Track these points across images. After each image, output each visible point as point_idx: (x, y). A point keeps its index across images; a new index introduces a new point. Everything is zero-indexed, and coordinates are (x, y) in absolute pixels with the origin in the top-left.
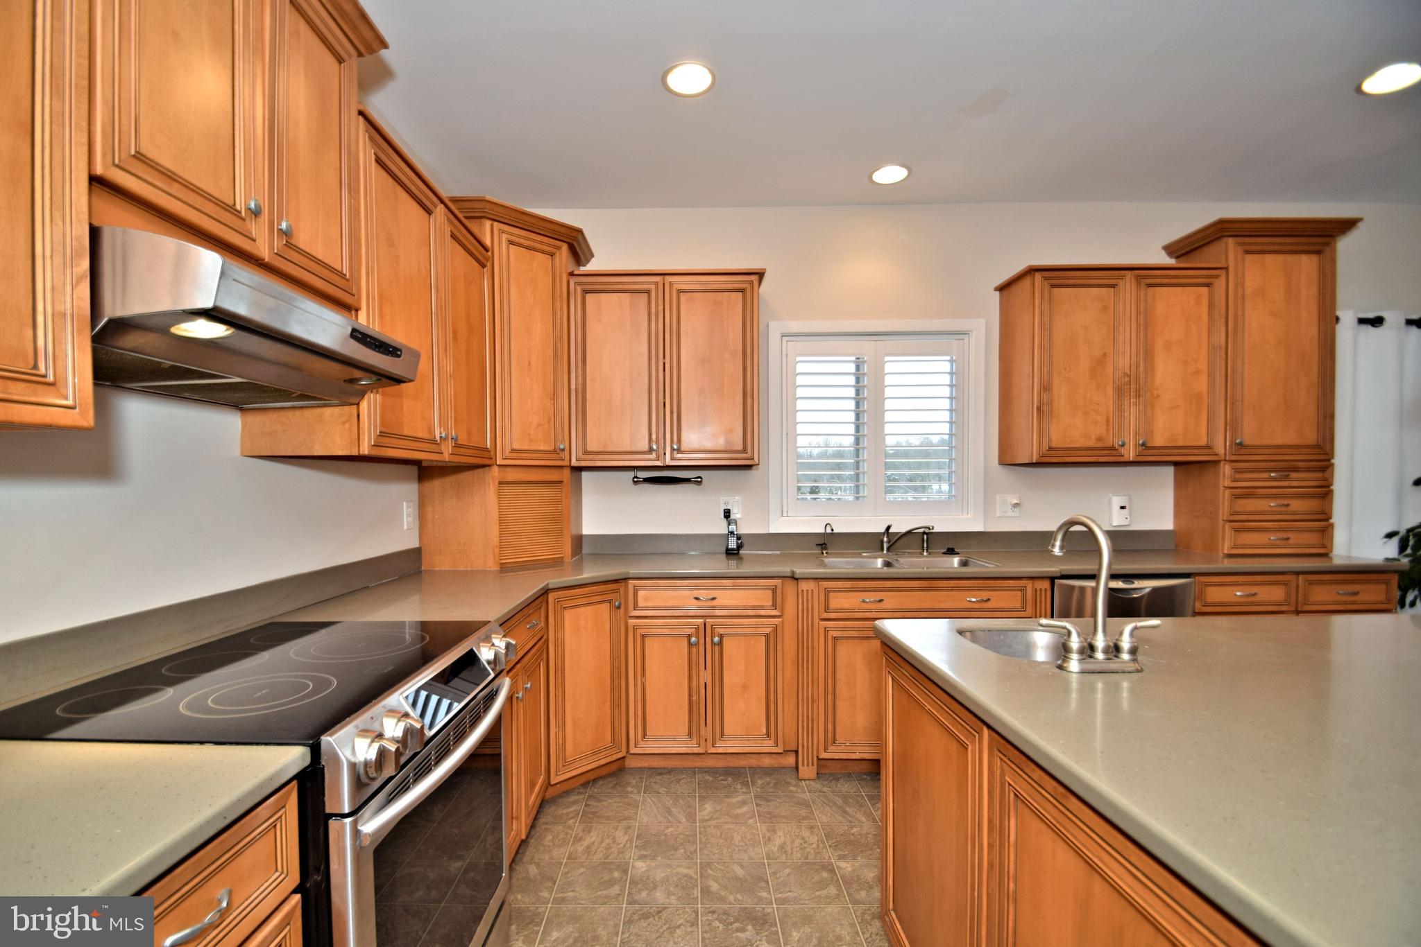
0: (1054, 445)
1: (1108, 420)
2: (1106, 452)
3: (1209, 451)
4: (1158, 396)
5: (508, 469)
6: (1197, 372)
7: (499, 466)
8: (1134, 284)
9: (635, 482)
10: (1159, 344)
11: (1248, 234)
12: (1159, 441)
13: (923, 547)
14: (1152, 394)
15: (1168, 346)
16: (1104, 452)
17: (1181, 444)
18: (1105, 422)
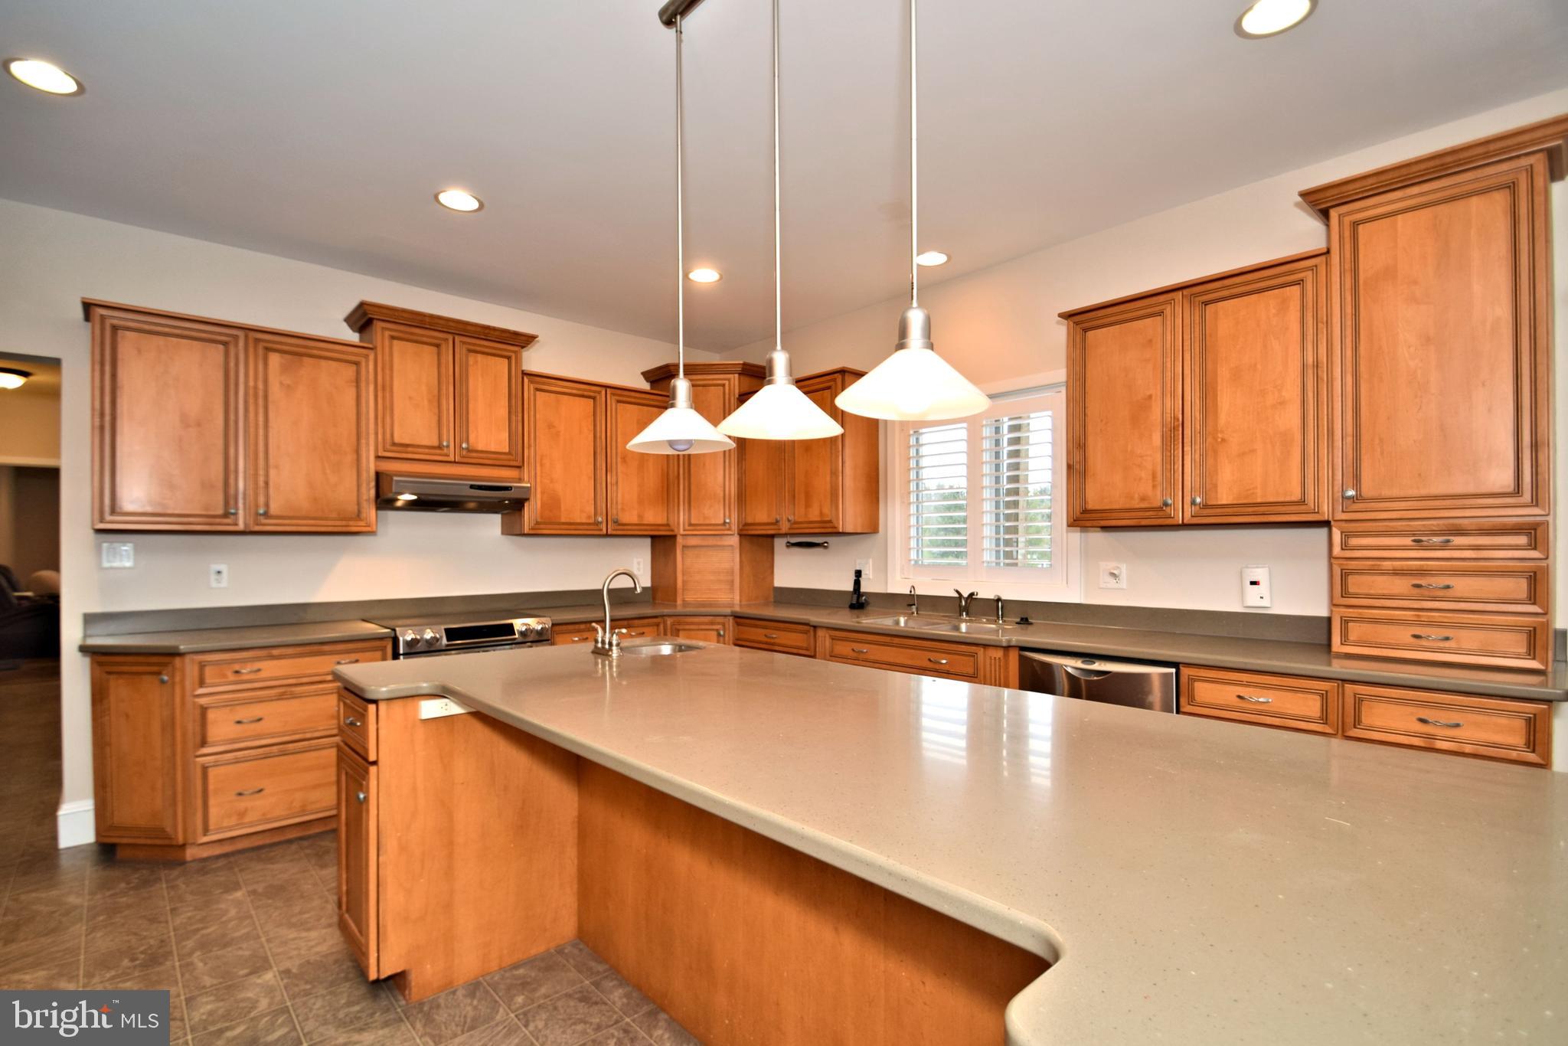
0: (1090, 507)
1: (1154, 477)
2: (1151, 513)
3: (1303, 507)
4: (1223, 440)
5: (689, 538)
6: (1282, 403)
7: (683, 535)
8: (1187, 306)
9: (788, 546)
10: (1224, 373)
11: (1360, 196)
12: (1224, 497)
13: (998, 614)
14: (1215, 439)
15: (1236, 375)
16: (1148, 514)
17: (1259, 500)
18: (1151, 477)
